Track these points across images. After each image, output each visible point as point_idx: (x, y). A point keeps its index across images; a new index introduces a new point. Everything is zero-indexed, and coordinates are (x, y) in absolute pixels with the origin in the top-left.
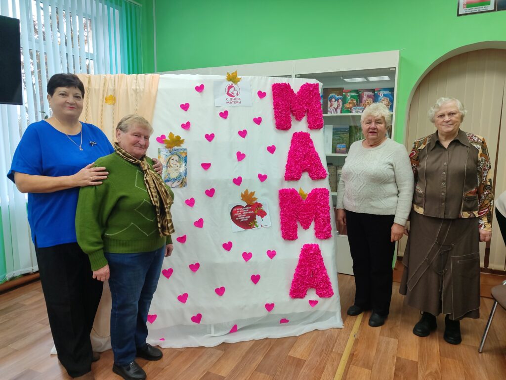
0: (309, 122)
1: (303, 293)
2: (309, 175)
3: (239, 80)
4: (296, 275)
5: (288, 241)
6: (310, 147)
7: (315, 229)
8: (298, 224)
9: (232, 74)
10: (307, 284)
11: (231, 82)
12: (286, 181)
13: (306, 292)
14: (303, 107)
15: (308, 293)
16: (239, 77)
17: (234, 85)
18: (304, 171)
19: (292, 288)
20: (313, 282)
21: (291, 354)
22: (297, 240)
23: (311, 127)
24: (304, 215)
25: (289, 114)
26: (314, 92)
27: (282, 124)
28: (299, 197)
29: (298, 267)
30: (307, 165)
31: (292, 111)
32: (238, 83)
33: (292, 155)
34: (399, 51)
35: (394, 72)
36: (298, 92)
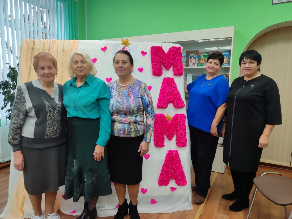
0: (174, 71)
2: (173, 105)
3: (129, 44)
5: (158, 148)
6: (174, 87)
7: (176, 140)
9: (125, 40)
11: (124, 46)
12: (158, 109)
13: (169, 182)
14: (170, 62)
17: (126, 47)
20: (174, 175)
22: (164, 147)
24: (169, 131)
25: (161, 66)
28: (166, 119)
29: (164, 165)
30: (171, 98)
31: (163, 64)
32: (129, 46)
34: (234, 27)
35: (231, 40)
36: (167, 52)
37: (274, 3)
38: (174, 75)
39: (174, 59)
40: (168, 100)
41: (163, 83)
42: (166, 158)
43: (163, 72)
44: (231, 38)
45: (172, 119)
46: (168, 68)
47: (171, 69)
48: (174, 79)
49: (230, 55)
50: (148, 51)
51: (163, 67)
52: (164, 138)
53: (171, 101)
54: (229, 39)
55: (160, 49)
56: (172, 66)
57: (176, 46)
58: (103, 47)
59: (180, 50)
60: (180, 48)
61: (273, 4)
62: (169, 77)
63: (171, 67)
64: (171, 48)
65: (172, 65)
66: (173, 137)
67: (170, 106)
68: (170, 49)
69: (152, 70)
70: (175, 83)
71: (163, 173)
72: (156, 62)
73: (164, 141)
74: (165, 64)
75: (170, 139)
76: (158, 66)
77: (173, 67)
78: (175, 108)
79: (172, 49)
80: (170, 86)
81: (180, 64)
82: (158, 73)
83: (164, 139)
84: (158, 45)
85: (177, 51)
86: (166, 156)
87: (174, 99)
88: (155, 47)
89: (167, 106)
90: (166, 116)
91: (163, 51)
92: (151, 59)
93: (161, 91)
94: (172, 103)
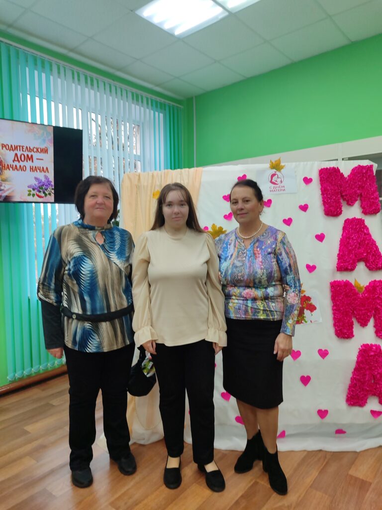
0: (362, 206)
1: (362, 400)
2: (366, 265)
3: (282, 167)
4: (352, 379)
5: (343, 340)
6: (365, 234)
7: (375, 326)
8: (354, 320)
9: (275, 161)
10: (368, 391)
11: (275, 170)
12: (338, 272)
13: (366, 400)
14: (355, 191)
15: (368, 401)
16: (282, 164)
17: (278, 173)
18: (359, 260)
19: (349, 393)
20: (375, 389)
21: (352, 472)
22: (353, 339)
23: (365, 212)
24: (362, 310)
25: (339, 199)
26: (369, 174)
27: (332, 210)
28: (355, 290)
29: (356, 369)
30: (362, 254)
31: (342, 196)
32: (282, 170)
33: (345, 243)
36: (349, 176)
38: (363, 214)
39: (361, 187)
40: (356, 256)
41: (344, 228)
42: (358, 357)
43: (343, 209)
45: (364, 289)
46: (352, 203)
47: (357, 204)
48: (364, 220)
50: (315, 177)
51: (342, 201)
52: (352, 322)
53: (363, 258)
55: (335, 171)
56: (359, 199)
57: (365, 165)
58: (241, 175)
59: (372, 171)
60: (371, 166)
62: (355, 218)
63: (356, 200)
64: (356, 167)
65: (358, 196)
66: (369, 321)
67: (361, 267)
68: (353, 170)
69: (323, 208)
70: (366, 226)
71: (356, 384)
72: (329, 194)
73: (352, 328)
74: (346, 195)
75: (364, 324)
76: (334, 199)
77: (361, 200)
78: (370, 270)
79: (358, 172)
80: (358, 232)
81: (373, 194)
82: (334, 211)
83: (352, 324)
84: (332, 166)
85: (366, 172)
86: (358, 354)
87: (367, 255)
88: (327, 168)
89: (355, 267)
90: (353, 284)
91: (342, 175)
92: (321, 189)
93: (342, 241)
94: (364, 261)
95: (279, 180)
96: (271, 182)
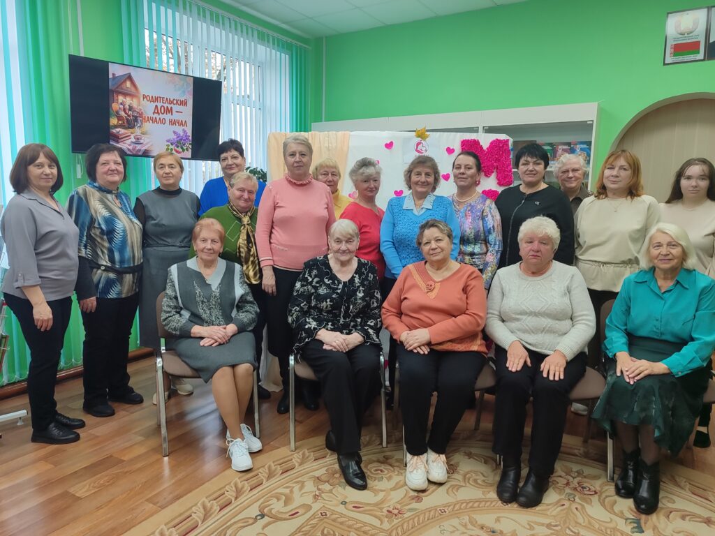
0: (498, 178)
3: (427, 136)
9: (422, 128)
11: (420, 139)
16: (427, 133)
17: (423, 142)
23: (500, 184)
26: (504, 148)
32: (427, 140)
34: (597, 103)
35: (592, 124)
36: (487, 149)
37: (666, 62)
38: (498, 186)
39: (497, 160)
44: (593, 121)
46: (489, 174)
47: (494, 176)
49: (590, 149)
50: (457, 147)
54: (588, 122)
55: (475, 143)
56: (495, 171)
57: (502, 139)
58: (388, 142)
59: (508, 145)
60: (508, 141)
61: (665, 64)
62: (491, 189)
63: (493, 172)
64: (494, 141)
65: (495, 168)
68: (492, 143)
74: (484, 167)
77: (497, 172)
79: (496, 145)
81: (507, 167)
84: (473, 138)
85: (503, 146)
88: (468, 140)
91: (481, 147)
95: (424, 149)
96: (417, 151)
